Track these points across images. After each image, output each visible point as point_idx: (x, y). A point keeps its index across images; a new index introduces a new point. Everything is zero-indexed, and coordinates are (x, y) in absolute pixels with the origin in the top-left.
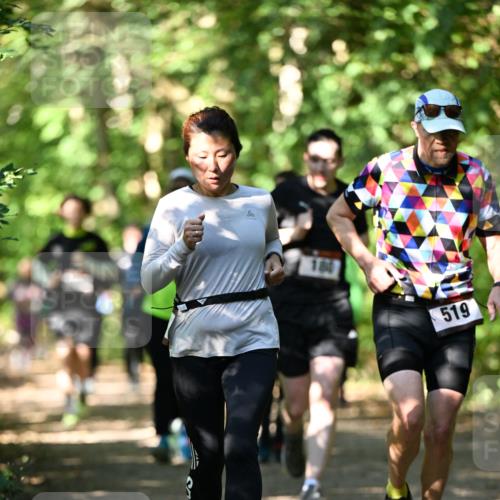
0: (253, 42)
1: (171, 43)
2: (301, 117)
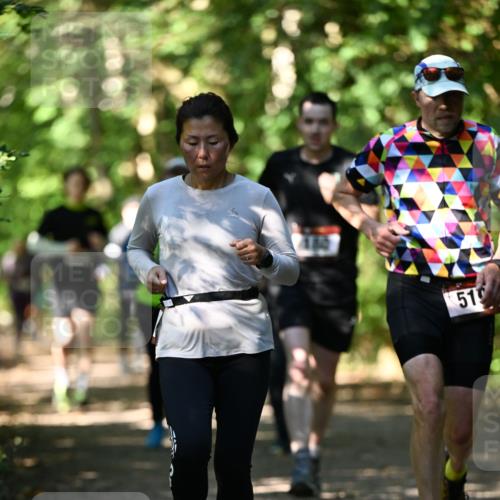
0: (245, 25)
1: (164, 25)
2: (294, 100)
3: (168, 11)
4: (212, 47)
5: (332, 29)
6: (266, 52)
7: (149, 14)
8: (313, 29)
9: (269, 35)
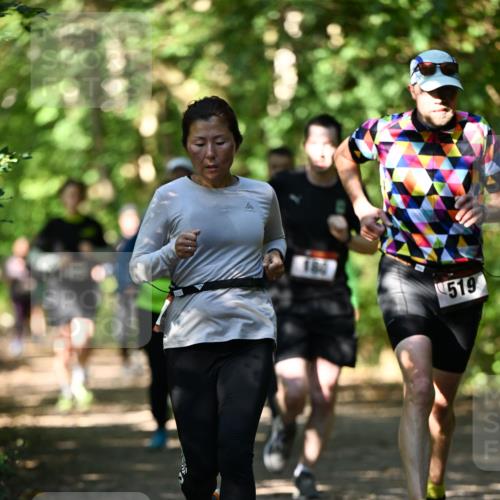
0: (248, 26)
1: (166, 26)
2: (296, 101)
3: (169, 13)
4: (214, 49)
5: (334, 30)
6: (269, 53)
7: (151, 16)
8: (315, 30)
9: (271, 37)
